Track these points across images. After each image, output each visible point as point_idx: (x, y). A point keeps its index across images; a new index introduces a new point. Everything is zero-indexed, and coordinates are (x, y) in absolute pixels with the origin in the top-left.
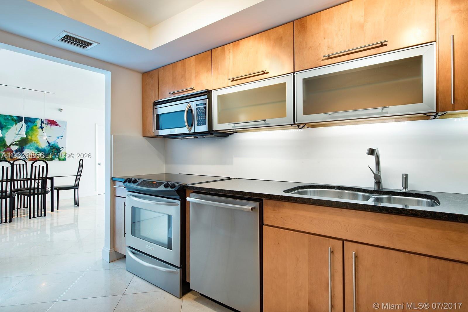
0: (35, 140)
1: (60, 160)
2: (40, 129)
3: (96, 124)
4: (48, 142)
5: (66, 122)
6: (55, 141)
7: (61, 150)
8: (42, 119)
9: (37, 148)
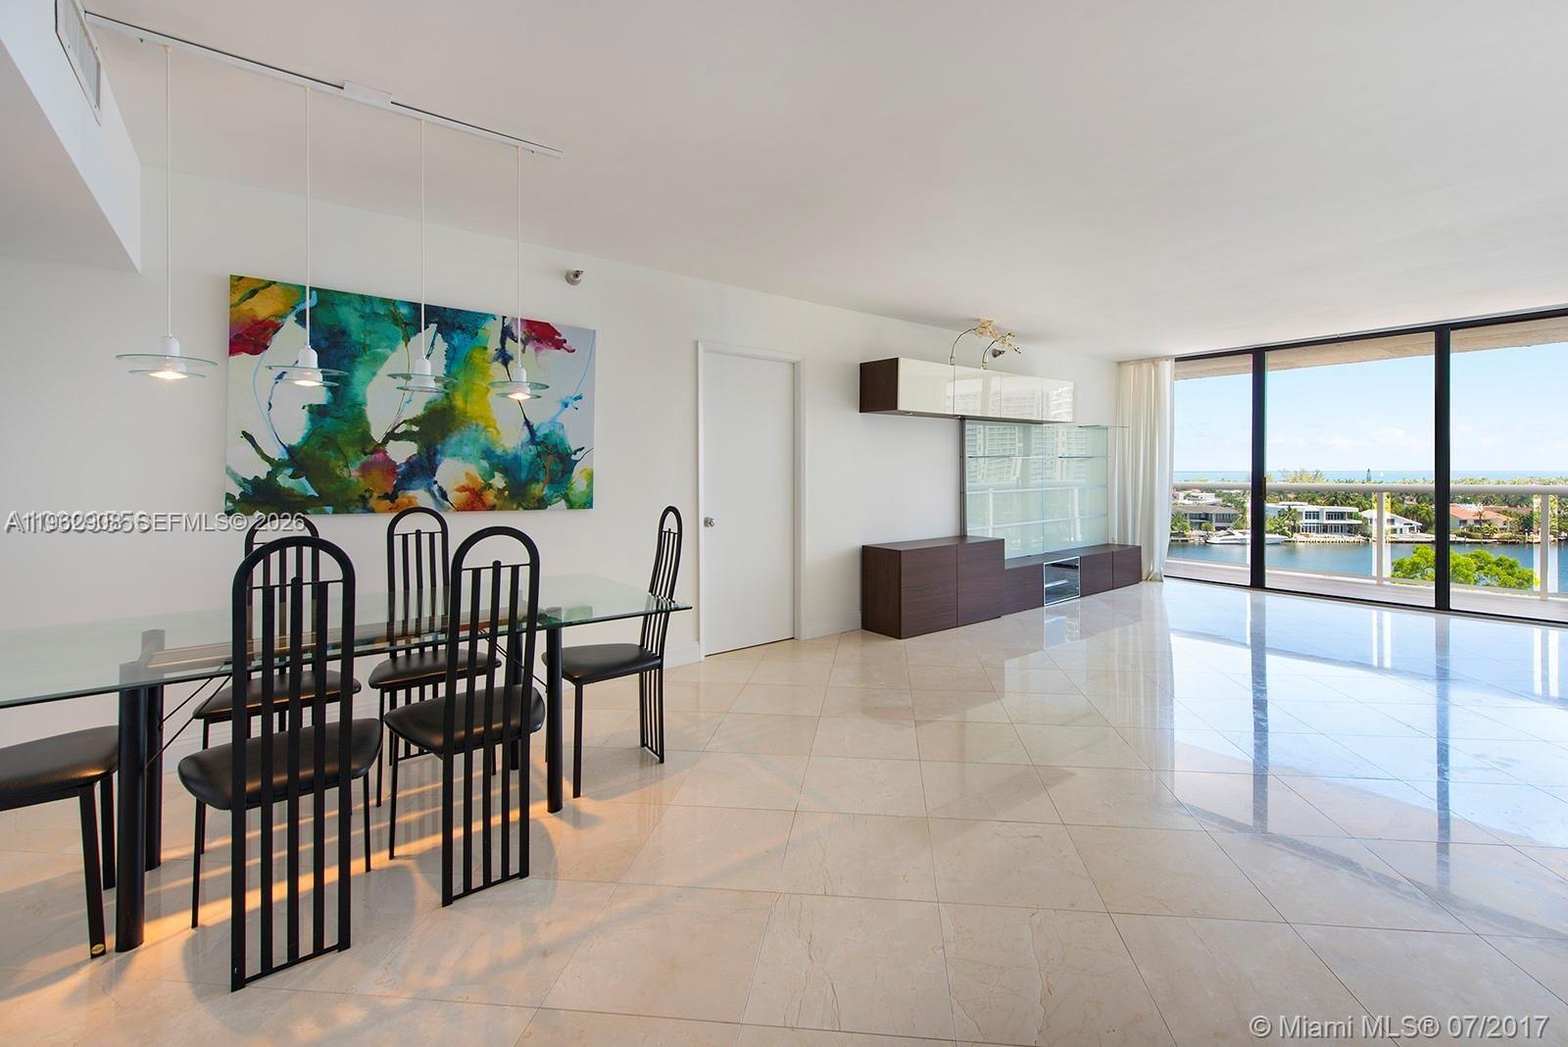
0: (482, 417)
1: (571, 505)
2: (498, 365)
3: (697, 342)
4: (527, 423)
5: (594, 331)
6: (553, 422)
7: (576, 462)
8: (504, 318)
9: (488, 454)
